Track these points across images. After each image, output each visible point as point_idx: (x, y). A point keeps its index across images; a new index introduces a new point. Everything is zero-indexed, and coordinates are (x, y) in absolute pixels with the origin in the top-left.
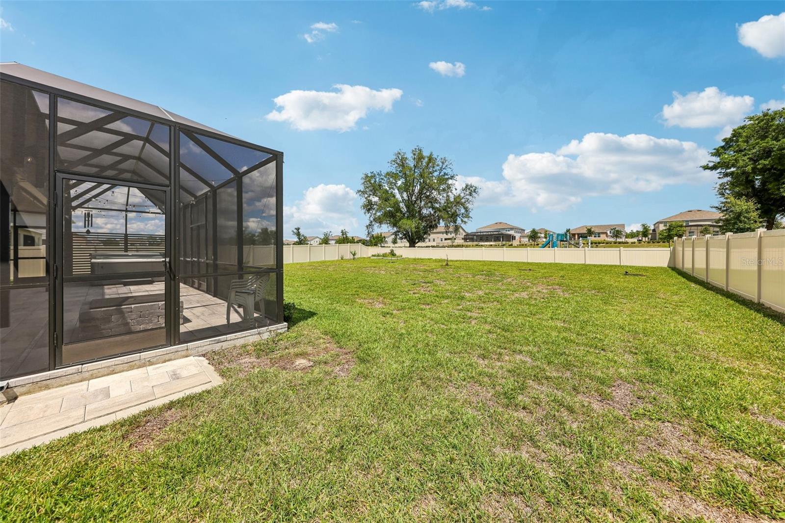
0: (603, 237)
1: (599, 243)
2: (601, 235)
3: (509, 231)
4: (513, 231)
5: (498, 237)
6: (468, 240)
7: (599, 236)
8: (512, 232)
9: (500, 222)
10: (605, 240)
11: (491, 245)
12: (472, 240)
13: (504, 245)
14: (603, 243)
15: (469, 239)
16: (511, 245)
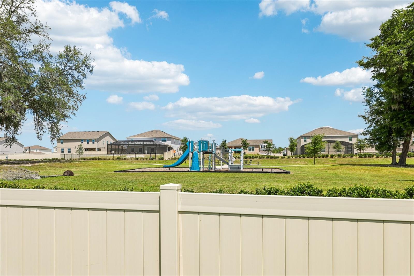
0: (256, 151)
1: (253, 157)
2: (255, 149)
3: (165, 141)
4: (170, 142)
5: (153, 149)
6: (113, 152)
7: (253, 150)
8: (168, 143)
9: (157, 129)
10: (258, 154)
11: (137, 159)
12: (119, 151)
13: (153, 159)
14: (257, 157)
15: (115, 150)
16: (162, 159)
